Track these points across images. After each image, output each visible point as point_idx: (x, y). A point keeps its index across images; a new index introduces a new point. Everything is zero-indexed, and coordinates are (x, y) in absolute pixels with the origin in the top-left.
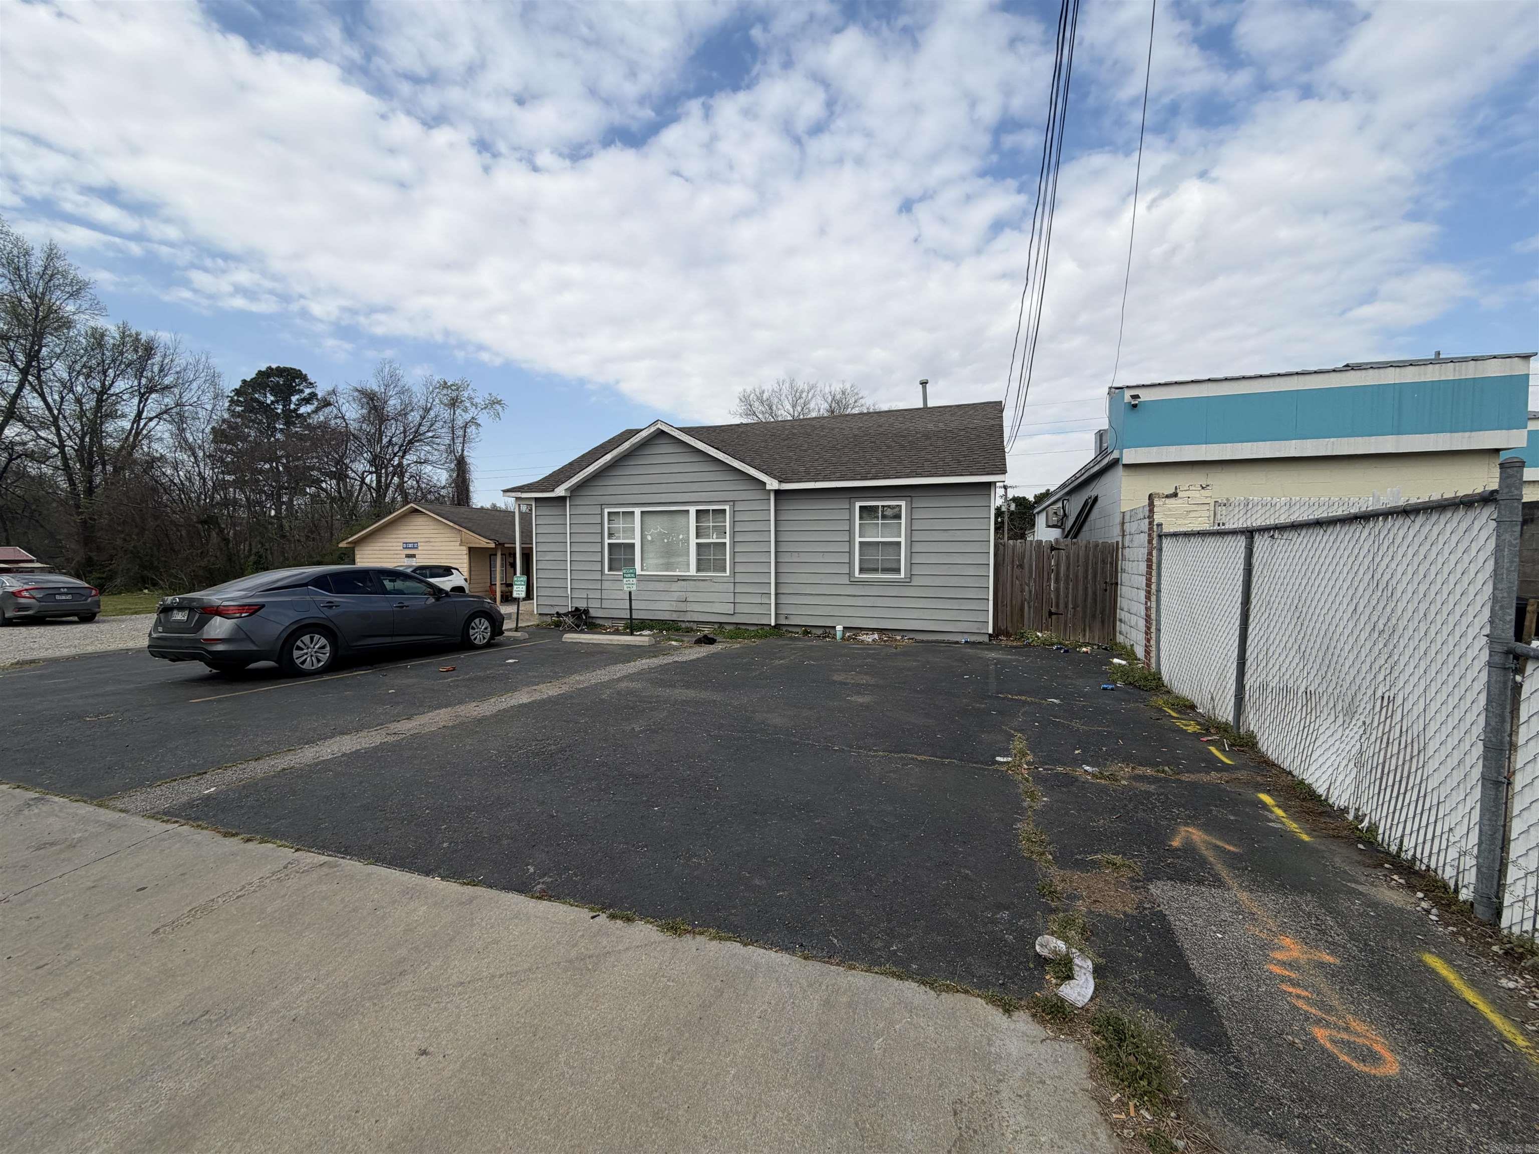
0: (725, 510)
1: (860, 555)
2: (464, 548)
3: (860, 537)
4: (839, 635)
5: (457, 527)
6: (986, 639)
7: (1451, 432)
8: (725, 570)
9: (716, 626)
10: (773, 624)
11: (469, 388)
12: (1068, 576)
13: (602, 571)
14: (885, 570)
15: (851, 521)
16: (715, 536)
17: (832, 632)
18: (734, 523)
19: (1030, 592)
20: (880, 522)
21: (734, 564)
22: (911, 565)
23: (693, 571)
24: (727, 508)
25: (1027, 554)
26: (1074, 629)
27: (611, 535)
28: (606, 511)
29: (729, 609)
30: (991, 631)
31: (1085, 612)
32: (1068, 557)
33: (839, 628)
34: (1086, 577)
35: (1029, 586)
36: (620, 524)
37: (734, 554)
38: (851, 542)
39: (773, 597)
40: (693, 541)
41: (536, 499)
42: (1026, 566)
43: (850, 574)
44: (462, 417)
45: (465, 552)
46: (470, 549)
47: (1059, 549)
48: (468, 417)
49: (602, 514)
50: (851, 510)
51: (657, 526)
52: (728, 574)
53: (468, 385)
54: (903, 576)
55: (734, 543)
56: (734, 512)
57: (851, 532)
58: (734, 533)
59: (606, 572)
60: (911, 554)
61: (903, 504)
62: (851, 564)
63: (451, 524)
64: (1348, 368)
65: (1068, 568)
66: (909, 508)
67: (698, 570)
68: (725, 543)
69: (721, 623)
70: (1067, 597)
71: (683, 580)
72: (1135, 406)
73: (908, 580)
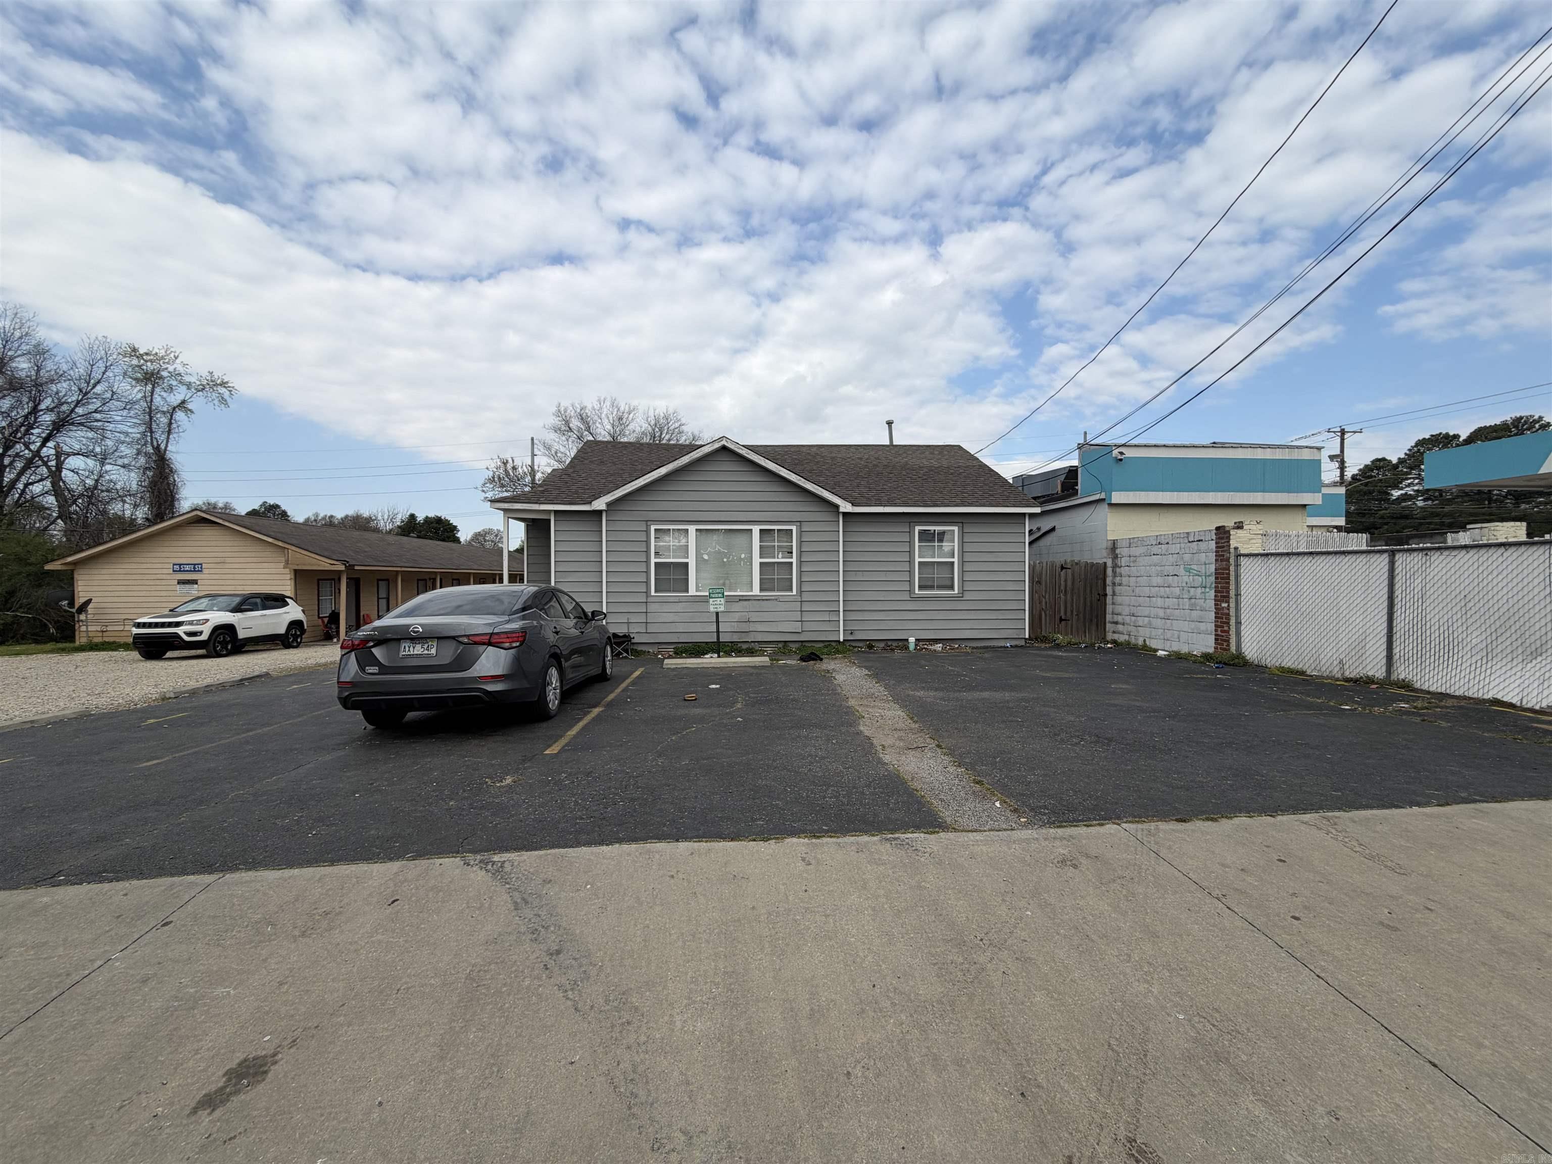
0: (791, 530)
1: (919, 574)
2: (287, 571)
3: (919, 557)
4: (912, 647)
5: (280, 544)
6: (1022, 643)
7: (1288, 492)
8: (791, 590)
9: (780, 645)
10: (841, 640)
11: (178, 361)
12: (1073, 590)
13: (648, 592)
14: (940, 587)
15: (911, 543)
16: (780, 556)
17: (906, 643)
18: (800, 543)
19: (1046, 603)
20: (936, 544)
21: (800, 583)
22: (963, 581)
23: (756, 591)
24: (794, 528)
25: (1044, 572)
26: (1078, 634)
27: (657, 554)
28: (653, 528)
29: (797, 627)
30: (1027, 636)
31: (1085, 618)
32: (1073, 575)
33: (912, 640)
34: (1085, 591)
35: (1045, 598)
36: (670, 541)
37: (800, 573)
38: (911, 562)
39: (841, 614)
40: (757, 560)
41: (556, 512)
42: (1044, 583)
43: (911, 591)
44: (163, 399)
45: (288, 577)
46: (296, 571)
47: (1066, 568)
48: (175, 399)
49: (648, 532)
50: (911, 533)
51: (714, 544)
52: (794, 592)
53: (176, 358)
54: (956, 591)
55: (800, 563)
56: (801, 533)
57: (911, 553)
58: (801, 553)
59: (653, 593)
60: (963, 572)
61: (956, 529)
62: (911, 582)
63: (270, 540)
64: (1214, 445)
65: (1073, 583)
66: (961, 533)
67: (761, 590)
68: (792, 563)
69: (785, 642)
70: (1072, 606)
71: (746, 600)
72: (1121, 460)
73: (961, 595)
